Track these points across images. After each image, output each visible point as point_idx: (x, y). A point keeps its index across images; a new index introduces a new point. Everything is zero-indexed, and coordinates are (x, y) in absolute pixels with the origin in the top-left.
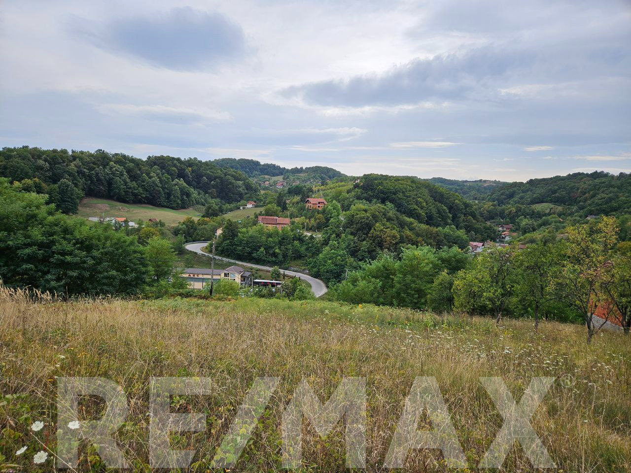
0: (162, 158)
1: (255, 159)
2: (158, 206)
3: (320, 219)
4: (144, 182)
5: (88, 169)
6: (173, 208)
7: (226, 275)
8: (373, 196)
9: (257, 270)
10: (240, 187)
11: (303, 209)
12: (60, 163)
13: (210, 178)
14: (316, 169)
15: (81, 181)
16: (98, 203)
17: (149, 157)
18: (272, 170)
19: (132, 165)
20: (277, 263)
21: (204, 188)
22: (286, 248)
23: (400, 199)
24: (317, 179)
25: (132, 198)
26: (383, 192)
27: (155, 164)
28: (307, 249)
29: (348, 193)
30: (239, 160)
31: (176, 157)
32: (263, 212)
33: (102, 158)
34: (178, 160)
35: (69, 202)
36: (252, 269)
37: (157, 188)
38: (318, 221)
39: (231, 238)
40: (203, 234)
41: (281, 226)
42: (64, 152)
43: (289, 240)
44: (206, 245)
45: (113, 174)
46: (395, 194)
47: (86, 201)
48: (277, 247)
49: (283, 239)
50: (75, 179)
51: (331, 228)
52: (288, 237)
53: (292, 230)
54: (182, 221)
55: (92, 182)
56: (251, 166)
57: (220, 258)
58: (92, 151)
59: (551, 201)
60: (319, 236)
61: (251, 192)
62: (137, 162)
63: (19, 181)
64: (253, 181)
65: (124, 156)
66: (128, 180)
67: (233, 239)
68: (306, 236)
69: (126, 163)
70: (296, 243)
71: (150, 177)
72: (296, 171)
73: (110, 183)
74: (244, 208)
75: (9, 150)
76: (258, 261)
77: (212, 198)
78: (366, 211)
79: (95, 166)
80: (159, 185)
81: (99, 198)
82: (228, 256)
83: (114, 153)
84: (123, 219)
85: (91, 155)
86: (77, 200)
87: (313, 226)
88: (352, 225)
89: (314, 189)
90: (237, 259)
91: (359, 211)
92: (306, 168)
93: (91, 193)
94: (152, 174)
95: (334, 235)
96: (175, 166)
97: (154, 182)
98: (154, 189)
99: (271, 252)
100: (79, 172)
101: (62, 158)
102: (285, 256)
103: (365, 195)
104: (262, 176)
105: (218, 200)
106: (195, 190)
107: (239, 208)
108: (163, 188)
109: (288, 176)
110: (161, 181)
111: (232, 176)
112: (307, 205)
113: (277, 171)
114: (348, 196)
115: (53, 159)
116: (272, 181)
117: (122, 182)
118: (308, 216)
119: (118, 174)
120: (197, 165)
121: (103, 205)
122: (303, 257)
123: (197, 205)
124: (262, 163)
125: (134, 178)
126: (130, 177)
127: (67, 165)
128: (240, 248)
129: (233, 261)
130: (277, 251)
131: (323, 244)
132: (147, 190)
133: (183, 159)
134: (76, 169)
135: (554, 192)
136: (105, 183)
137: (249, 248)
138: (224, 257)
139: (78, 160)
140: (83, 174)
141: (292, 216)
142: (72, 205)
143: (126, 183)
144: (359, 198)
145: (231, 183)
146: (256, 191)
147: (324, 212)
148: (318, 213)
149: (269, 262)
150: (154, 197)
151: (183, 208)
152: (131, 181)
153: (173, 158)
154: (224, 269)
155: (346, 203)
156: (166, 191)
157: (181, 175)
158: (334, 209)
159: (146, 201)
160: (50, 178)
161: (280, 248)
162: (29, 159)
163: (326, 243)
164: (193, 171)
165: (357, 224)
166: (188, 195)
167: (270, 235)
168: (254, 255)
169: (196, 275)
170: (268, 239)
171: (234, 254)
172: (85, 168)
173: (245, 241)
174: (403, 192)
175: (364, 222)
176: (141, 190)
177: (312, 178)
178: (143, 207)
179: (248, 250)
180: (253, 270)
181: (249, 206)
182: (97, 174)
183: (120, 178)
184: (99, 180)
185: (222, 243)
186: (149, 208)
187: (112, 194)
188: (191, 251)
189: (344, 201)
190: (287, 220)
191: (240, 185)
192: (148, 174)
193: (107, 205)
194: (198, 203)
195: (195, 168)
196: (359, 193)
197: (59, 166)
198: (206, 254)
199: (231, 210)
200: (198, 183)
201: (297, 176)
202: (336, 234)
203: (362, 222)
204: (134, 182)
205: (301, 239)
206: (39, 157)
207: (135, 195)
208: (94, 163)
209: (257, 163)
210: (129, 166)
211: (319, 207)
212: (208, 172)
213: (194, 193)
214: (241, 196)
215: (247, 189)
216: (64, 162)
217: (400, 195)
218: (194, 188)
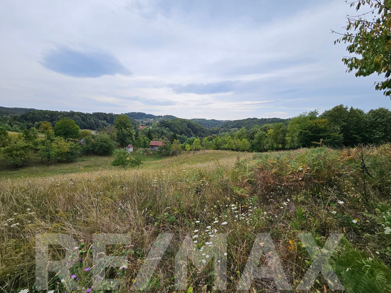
1: (144, 112)
4: (88, 122)
26: (166, 124)
33: (72, 114)
34: (105, 114)
37: (93, 124)
58: (69, 111)
59: (237, 127)
63: (37, 122)
65: (81, 113)
66: (81, 121)
72: (159, 117)
80: (94, 122)
92: (164, 116)
96: (103, 116)
97: (92, 122)
98: (91, 124)
101: (55, 114)
104: (145, 119)
108: (95, 124)
124: (147, 114)
125: (84, 120)
127: (57, 116)
132: (89, 124)
135: (238, 124)
143: (80, 122)
150: (92, 127)
153: (103, 113)
156: (97, 125)
157: (105, 119)
159: (88, 128)
160: (50, 121)
164: (110, 117)
176: (86, 124)
183: (78, 120)
192: (89, 119)
197: (54, 117)
204: (84, 122)
206: (46, 114)
207: (84, 126)
208: (68, 115)
209: (145, 114)
210: (82, 116)
216: (56, 115)
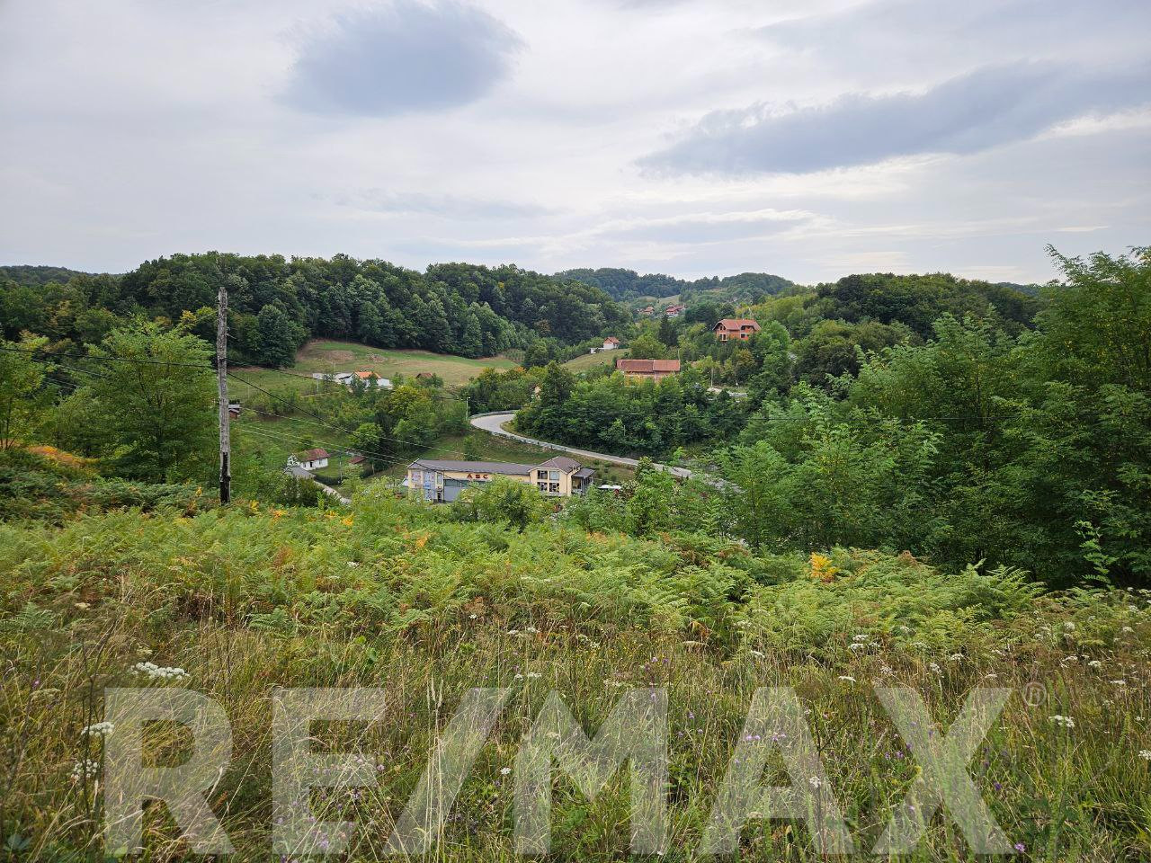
0: (453, 267)
2: (441, 353)
3: (742, 359)
4: (414, 308)
5: (317, 289)
6: (467, 356)
7: (540, 475)
8: (861, 311)
9: (608, 466)
10: (593, 314)
11: (709, 341)
12: (267, 279)
13: (539, 301)
14: (745, 279)
15: (304, 310)
16: (335, 349)
17: (431, 266)
18: (659, 286)
19: (394, 279)
20: (650, 451)
21: (528, 319)
22: (670, 420)
23: (922, 313)
24: (745, 296)
25: (394, 337)
27: (440, 277)
28: (714, 422)
29: (805, 307)
30: (599, 271)
31: (478, 264)
32: (630, 354)
33: (344, 269)
34: (482, 269)
35: (277, 345)
36: (597, 463)
37: (438, 319)
38: (741, 363)
39: (555, 400)
40: (508, 396)
41: (661, 376)
42: (278, 259)
43: (676, 403)
44: (510, 417)
45: (362, 296)
46: (911, 303)
47: (312, 345)
48: (649, 418)
49: (664, 400)
50: (293, 305)
51: (768, 375)
52: (671, 396)
53: (683, 383)
54: (476, 376)
55: (324, 310)
56: (621, 280)
57: (536, 442)
60: (740, 394)
61: (614, 322)
62: (405, 277)
63: (193, 311)
64: (624, 307)
65: (382, 265)
66: (387, 307)
67: (560, 403)
68: (712, 394)
69: (384, 277)
70: (691, 408)
71: (427, 301)
72: (704, 284)
73: (355, 312)
74: (597, 351)
75: (184, 258)
76: (610, 447)
77: (541, 336)
78: (846, 335)
79: (329, 283)
80: (443, 313)
81: (335, 340)
82: (552, 438)
83: (364, 260)
84: (367, 374)
85: (325, 264)
86: (293, 343)
87: (730, 374)
88: (813, 366)
89: (738, 310)
90: (569, 445)
91: (830, 336)
92: (725, 279)
93: (323, 331)
94: (431, 294)
95: (774, 390)
96: (475, 280)
97: (433, 308)
98: (434, 321)
99: (637, 428)
100: (302, 294)
101: (272, 269)
102: (667, 437)
103: (843, 309)
104: (640, 298)
105: (553, 340)
106: (509, 323)
107: (589, 352)
108: (451, 320)
109: (690, 296)
110: (446, 306)
111: (580, 294)
112: (720, 333)
113: (669, 288)
114: (805, 312)
115: (255, 272)
116: (658, 306)
117: (376, 309)
118: (719, 355)
119: (369, 295)
120: (515, 276)
121: (343, 351)
122: (707, 437)
123: (513, 350)
124: (641, 275)
125: (397, 301)
126: (392, 300)
127: (280, 282)
128: (575, 421)
129: (558, 448)
130: (650, 425)
131: (750, 410)
132: (421, 325)
133: (490, 268)
134: (294, 288)
136: (348, 313)
137: (592, 419)
138: (542, 439)
139: (299, 272)
140: (308, 297)
141: (687, 357)
142: (284, 351)
143: (383, 311)
144: (829, 315)
145: (577, 308)
146: (623, 321)
147: (753, 344)
148: (741, 348)
149: (633, 448)
150: (433, 335)
151: (488, 355)
152: (393, 307)
153: (473, 267)
154: (538, 463)
155: (802, 326)
156: (457, 324)
157: (486, 296)
158: (774, 337)
159: (419, 344)
160: (249, 305)
161: (655, 419)
162: (214, 274)
163: (755, 405)
164: (507, 288)
165: (826, 362)
166: (496, 331)
167: (637, 394)
168: (602, 434)
169: (482, 476)
170: (632, 402)
171: (564, 434)
172: (311, 287)
173: (584, 406)
174: (930, 300)
175: (842, 357)
176: (410, 324)
177: (736, 295)
178: (413, 355)
179: (590, 424)
180: (600, 466)
181: (608, 346)
182: (332, 296)
183: (373, 303)
184: (336, 307)
185: (540, 411)
186: (424, 356)
187: (359, 332)
188: (480, 429)
189: (797, 324)
190: (675, 365)
191: (595, 311)
192: (422, 295)
193: (350, 352)
194: (514, 346)
195: (511, 282)
196: (830, 306)
197: (267, 284)
198: (509, 435)
199: (573, 356)
200: (517, 309)
201: (707, 293)
202: (779, 388)
203: (836, 359)
204: (398, 310)
205: (701, 402)
206: (232, 269)
207: (401, 334)
208: (327, 278)
209: (632, 275)
210: (389, 281)
211: (743, 336)
212: (535, 288)
213: (509, 329)
214: (596, 331)
215: (608, 319)
216: (274, 277)
217: (925, 306)
218: (509, 319)
